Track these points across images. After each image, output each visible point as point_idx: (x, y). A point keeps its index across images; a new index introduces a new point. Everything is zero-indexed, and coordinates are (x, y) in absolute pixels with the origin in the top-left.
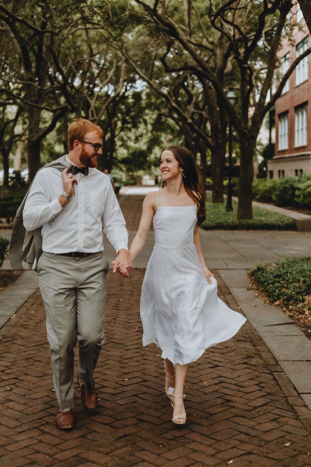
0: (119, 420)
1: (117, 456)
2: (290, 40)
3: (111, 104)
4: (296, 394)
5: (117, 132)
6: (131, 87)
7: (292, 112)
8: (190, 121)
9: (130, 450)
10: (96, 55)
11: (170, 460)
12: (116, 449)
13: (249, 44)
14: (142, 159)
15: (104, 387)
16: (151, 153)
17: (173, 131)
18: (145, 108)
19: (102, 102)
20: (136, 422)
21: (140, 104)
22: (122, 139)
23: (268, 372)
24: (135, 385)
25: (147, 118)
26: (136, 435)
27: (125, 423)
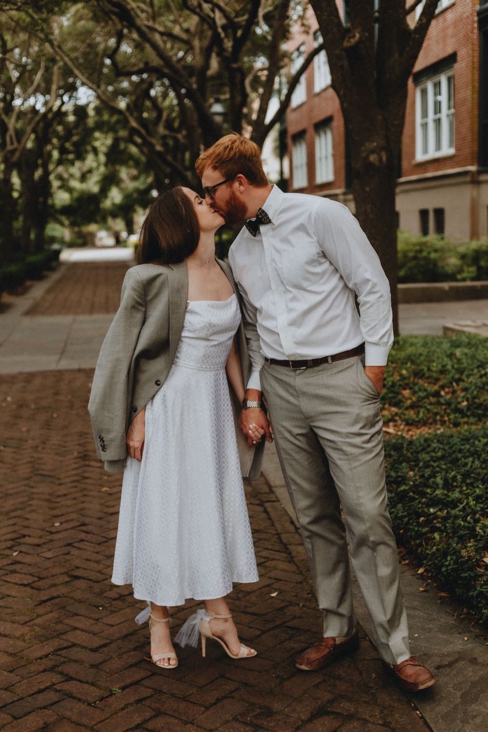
0: (44, 578)
1: (39, 626)
2: (303, 25)
3: (41, 124)
4: (292, 529)
5: (51, 167)
6: (70, 97)
7: (311, 131)
8: (159, 148)
9: (57, 616)
10: (12, 50)
11: (112, 626)
12: (38, 616)
13: (239, 33)
14: (92, 208)
15: (24, 536)
16: (106, 197)
17: (137, 164)
18: (93, 130)
19: (26, 121)
20: (68, 579)
21: (85, 124)
22: (60, 177)
23: (257, 502)
24: (69, 531)
25: (97, 144)
26: (67, 596)
27: (52, 582)
